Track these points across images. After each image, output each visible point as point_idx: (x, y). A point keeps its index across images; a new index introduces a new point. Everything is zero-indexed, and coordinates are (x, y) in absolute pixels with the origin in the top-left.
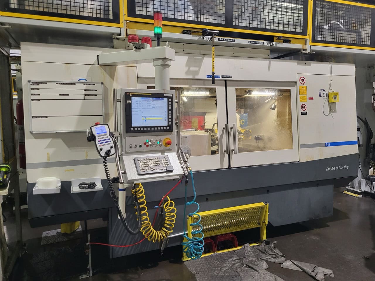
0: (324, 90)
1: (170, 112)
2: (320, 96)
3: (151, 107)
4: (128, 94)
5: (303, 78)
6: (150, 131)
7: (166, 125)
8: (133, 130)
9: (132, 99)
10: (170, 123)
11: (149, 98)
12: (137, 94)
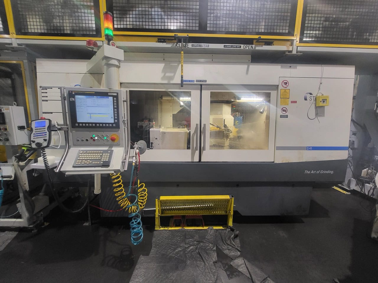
0: (311, 94)
1: (116, 110)
2: (306, 99)
3: (95, 105)
4: (71, 92)
5: (286, 82)
6: (96, 127)
7: (113, 122)
8: (77, 125)
9: (76, 97)
10: (116, 121)
11: (93, 96)
12: (80, 92)
